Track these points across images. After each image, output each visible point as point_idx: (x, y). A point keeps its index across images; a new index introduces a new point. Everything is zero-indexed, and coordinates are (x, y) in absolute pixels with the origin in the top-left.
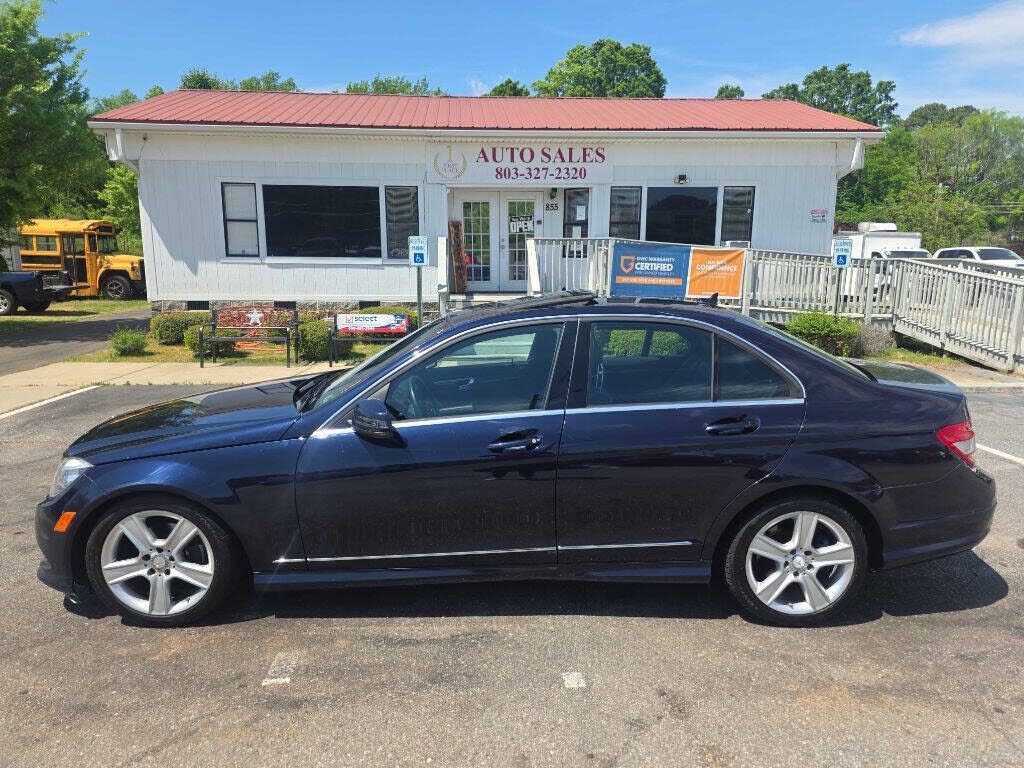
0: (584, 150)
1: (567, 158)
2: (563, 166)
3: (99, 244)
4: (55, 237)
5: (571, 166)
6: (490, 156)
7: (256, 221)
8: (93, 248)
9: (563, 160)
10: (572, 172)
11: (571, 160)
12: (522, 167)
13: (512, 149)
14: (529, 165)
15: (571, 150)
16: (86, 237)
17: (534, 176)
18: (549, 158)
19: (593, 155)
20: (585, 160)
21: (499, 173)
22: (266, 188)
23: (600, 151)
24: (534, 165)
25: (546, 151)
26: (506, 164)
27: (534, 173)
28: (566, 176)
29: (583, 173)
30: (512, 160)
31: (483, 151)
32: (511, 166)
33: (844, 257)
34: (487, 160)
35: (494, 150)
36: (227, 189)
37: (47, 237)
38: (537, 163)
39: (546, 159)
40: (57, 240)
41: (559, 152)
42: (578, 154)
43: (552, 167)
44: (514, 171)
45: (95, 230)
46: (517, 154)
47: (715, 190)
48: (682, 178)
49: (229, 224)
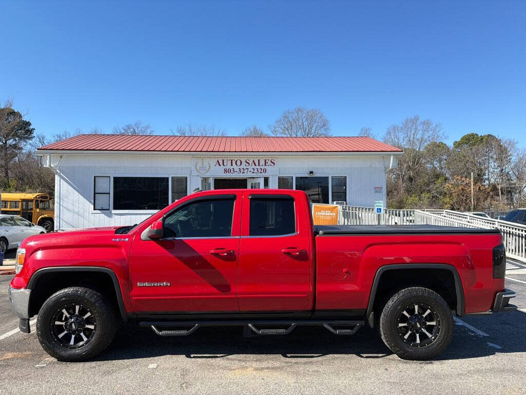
0: (265, 161)
1: (257, 164)
2: (255, 167)
3: (41, 205)
4: (19, 201)
5: (259, 167)
6: (221, 163)
7: (109, 193)
8: (37, 207)
9: (255, 165)
10: (260, 170)
11: (259, 165)
12: (236, 168)
13: (232, 161)
14: (240, 167)
15: (259, 161)
16: (34, 201)
17: (242, 172)
18: (249, 164)
19: (269, 163)
20: (265, 165)
21: (225, 171)
22: (115, 178)
23: (272, 161)
24: (241, 167)
25: (247, 161)
26: (229, 166)
27: (242, 171)
28: (257, 172)
29: (265, 171)
30: (232, 165)
31: (218, 161)
32: (231, 168)
33: (380, 209)
34: (220, 165)
35: (223, 161)
36: (97, 178)
37: (16, 202)
38: (243, 166)
39: (247, 165)
40: (20, 203)
41: (254, 161)
42: (262, 162)
43: (250, 168)
44: (232, 170)
45: (39, 198)
46: (234, 163)
47: (327, 178)
48: (311, 172)
49: (96, 195)
